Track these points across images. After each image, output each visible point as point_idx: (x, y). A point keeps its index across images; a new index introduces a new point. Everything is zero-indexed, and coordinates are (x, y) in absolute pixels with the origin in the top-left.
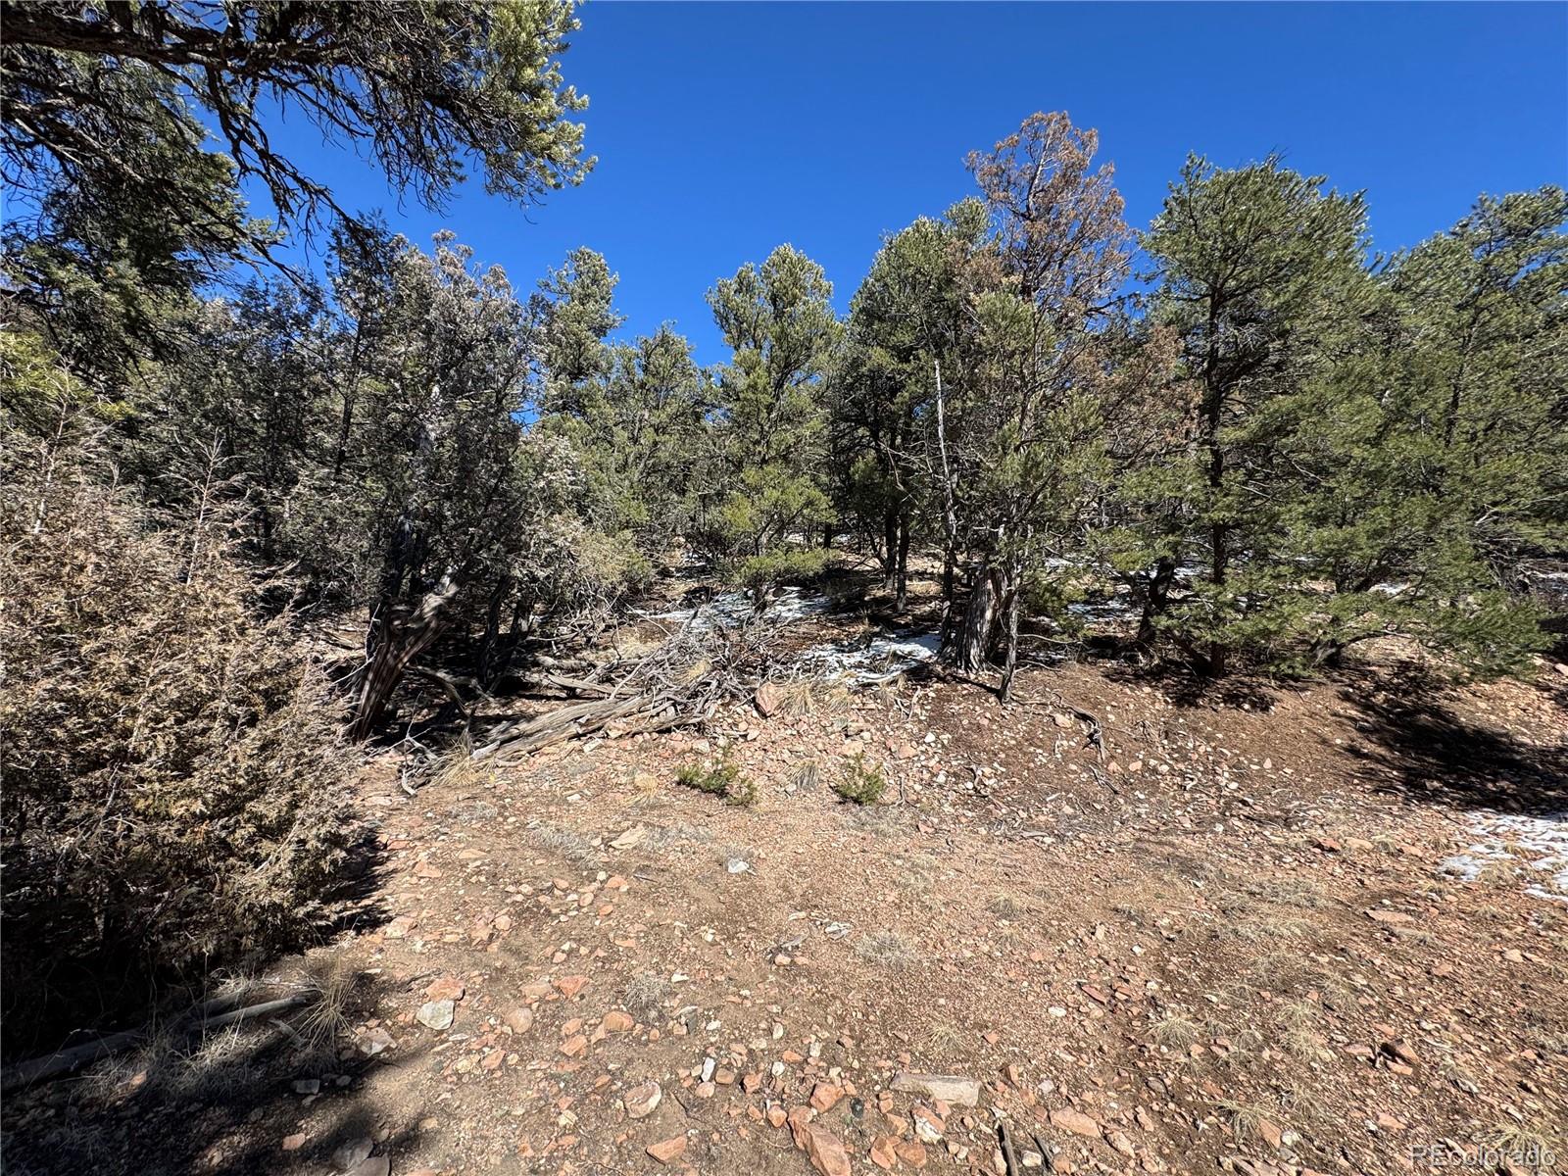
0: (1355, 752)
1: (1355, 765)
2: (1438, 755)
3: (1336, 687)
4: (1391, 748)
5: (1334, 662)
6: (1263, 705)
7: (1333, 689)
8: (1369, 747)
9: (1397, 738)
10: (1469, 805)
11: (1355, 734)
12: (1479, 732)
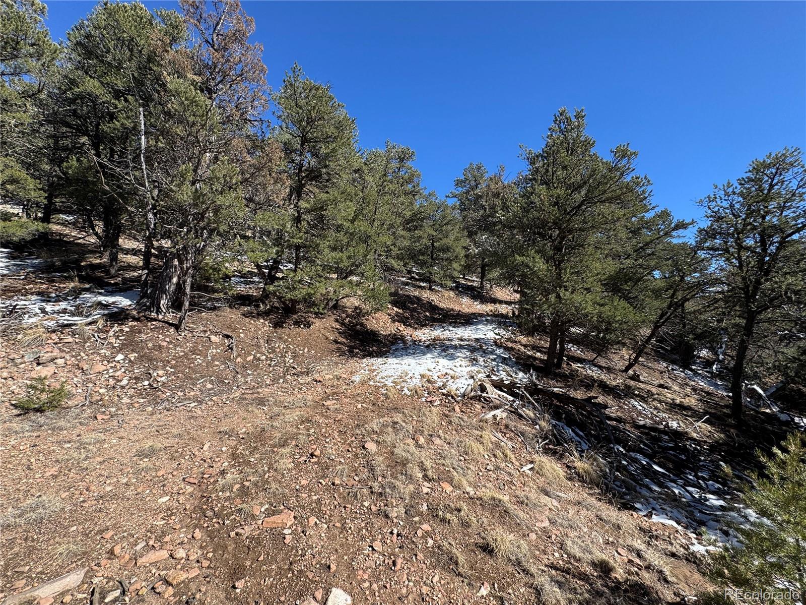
0: (336, 342)
1: (335, 346)
2: (360, 340)
3: (334, 317)
4: (347, 339)
5: (335, 307)
6: (308, 325)
7: (333, 318)
8: (341, 339)
9: (350, 335)
10: (364, 356)
11: (337, 335)
12: (372, 331)
